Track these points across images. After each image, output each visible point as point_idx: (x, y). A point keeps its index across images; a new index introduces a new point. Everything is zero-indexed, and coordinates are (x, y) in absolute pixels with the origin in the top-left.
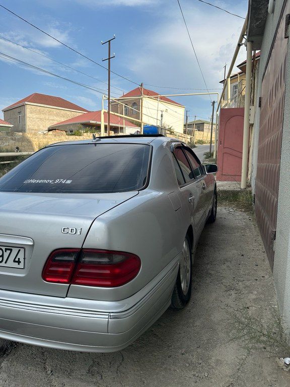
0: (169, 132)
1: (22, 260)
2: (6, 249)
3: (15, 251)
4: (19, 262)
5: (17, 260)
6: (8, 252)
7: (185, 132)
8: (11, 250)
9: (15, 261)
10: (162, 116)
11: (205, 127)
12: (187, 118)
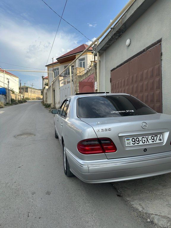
0: (12, 92)
1: (162, 139)
2: (155, 136)
3: (159, 136)
4: (161, 140)
5: (160, 139)
6: (156, 137)
7: (20, 92)
8: (157, 136)
9: (159, 140)
10: (8, 82)
11: (28, 90)
12: (20, 84)
